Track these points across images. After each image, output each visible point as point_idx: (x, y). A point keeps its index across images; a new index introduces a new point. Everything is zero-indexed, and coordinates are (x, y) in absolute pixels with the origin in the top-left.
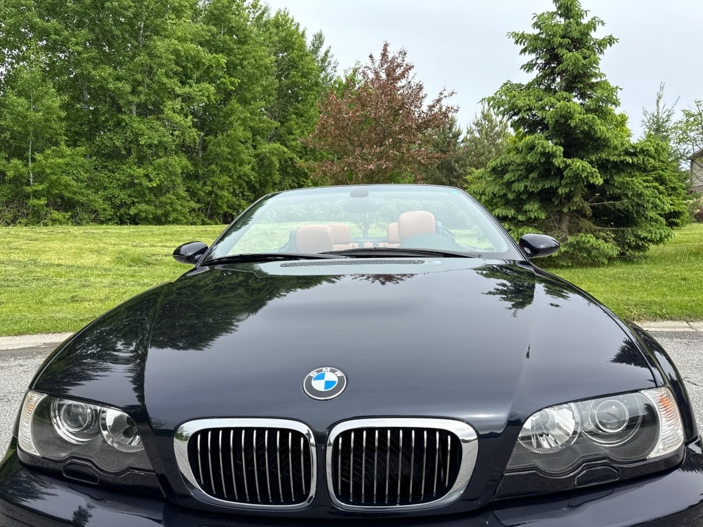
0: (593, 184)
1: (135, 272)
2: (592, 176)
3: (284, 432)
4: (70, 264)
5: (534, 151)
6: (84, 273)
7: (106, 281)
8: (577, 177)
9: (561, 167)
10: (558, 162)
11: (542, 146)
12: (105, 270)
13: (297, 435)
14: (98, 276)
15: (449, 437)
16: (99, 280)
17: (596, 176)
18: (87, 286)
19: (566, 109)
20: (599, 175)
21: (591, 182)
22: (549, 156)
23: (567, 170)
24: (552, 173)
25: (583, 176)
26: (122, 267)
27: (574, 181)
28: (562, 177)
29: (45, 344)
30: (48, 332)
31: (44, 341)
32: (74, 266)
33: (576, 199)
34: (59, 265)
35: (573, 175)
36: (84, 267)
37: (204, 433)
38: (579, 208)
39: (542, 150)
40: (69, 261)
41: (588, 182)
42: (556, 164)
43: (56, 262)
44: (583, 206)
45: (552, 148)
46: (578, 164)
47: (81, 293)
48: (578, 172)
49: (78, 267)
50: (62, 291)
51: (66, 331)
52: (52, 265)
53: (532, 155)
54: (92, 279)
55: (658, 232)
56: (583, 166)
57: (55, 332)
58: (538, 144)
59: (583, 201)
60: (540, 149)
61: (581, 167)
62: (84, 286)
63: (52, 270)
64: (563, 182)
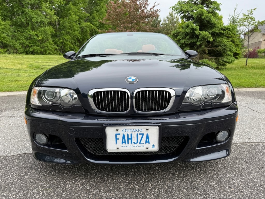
0: (209, 41)
1: (37, 71)
2: (209, 38)
3: (121, 92)
4: (11, 68)
5: (188, 28)
6: (17, 71)
7: (27, 74)
8: (204, 38)
9: (198, 34)
10: (197, 32)
11: (192, 26)
12: (25, 70)
13: (125, 93)
14: (23, 73)
15: (168, 93)
16: (24, 74)
17: (211, 38)
18: (19, 76)
19: (201, 12)
20: (211, 37)
21: (209, 40)
22: (194, 30)
23: (200, 36)
24: (195, 36)
25: (206, 38)
26: (32, 70)
27: (203, 39)
28: (198, 38)
29: (8, 95)
30: (8, 91)
31: (7, 94)
32: (12, 69)
33: (203, 47)
34: (6, 68)
35: (202, 37)
36: (17, 69)
37: (97, 92)
38: (204, 50)
39: (191, 27)
40: (11, 67)
41: (207, 40)
42: (196, 33)
43: (5, 67)
44: (205, 49)
45: (195, 27)
46: (204, 33)
47: (18, 78)
48: (204, 36)
49: (14, 69)
50: (10, 78)
51: (15, 91)
52: (4, 68)
53: (188, 29)
54: (21, 74)
55: (230, 59)
56: (206, 34)
57: (11, 91)
58: (190, 25)
59: (205, 47)
60: (190, 27)
61: (205, 34)
62: (18, 76)
63: (4, 70)
64: (199, 40)
